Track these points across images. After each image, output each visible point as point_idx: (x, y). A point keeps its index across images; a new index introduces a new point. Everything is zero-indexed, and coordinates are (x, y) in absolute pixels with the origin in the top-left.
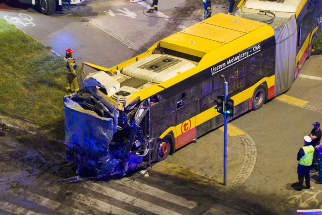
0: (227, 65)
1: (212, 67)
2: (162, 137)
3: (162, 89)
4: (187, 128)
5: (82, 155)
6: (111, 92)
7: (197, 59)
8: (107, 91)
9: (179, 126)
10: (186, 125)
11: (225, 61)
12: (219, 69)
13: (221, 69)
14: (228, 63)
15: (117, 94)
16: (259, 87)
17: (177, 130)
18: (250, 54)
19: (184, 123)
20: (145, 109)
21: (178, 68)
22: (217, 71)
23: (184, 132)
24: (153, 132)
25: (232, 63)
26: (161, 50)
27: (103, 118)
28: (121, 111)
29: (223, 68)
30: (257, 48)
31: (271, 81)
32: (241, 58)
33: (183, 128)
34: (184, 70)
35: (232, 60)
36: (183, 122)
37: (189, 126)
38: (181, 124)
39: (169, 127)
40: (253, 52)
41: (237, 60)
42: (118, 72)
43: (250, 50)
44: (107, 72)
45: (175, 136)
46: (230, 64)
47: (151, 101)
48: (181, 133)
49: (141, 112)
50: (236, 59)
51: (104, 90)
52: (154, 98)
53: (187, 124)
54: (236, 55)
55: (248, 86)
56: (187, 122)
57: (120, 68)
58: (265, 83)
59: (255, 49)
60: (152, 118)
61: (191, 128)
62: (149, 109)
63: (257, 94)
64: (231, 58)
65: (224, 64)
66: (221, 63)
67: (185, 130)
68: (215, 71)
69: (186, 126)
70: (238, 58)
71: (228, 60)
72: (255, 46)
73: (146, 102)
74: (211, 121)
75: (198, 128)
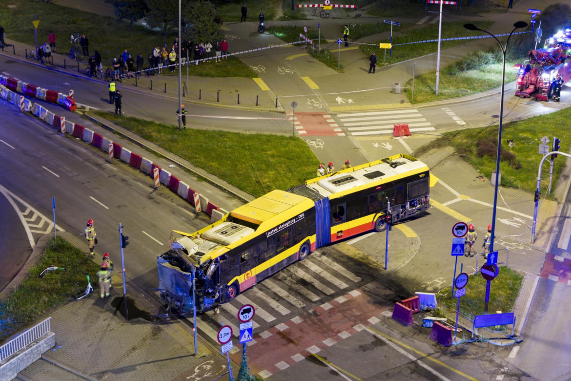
0: (278, 230)
1: (267, 232)
2: (229, 284)
3: (229, 250)
5: (172, 298)
6: (192, 252)
7: (255, 226)
8: (189, 252)
9: (243, 276)
10: (247, 274)
11: (277, 227)
12: (273, 233)
14: (279, 228)
15: (196, 254)
16: (304, 243)
17: (241, 279)
18: (296, 220)
19: (246, 273)
20: (215, 265)
21: (242, 233)
23: (246, 279)
24: (222, 281)
25: (283, 228)
26: (231, 218)
27: (184, 273)
28: (197, 268)
29: (275, 232)
30: (301, 216)
31: (313, 239)
32: (290, 224)
33: (246, 277)
34: (247, 235)
35: (283, 226)
36: (245, 272)
37: (250, 275)
38: (244, 274)
39: (234, 276)
40: (298, 219)
42: (199, 236)
43: (296, 217)
44: (189, 237)
45: (240, 283)
46: (281, 229)
47: (221, 259)
48: (244, 281)
49: (213, 267)
50: (285, 225)
51: (186, 251)
52: (223, 257)
54: (286, 222)
55: (295, 243)
56: (249, 272)
57: (200, 233)
58: (308, 240)
60: (222, 271)
61: (252, 276)
62: (218, 265)
63: (303, 249)
64: (282, 224)
65: (276, 229)
66: (274, 228)
67: (247, 278)
68: (270, 235)
69: (248, 276)
70: (287, 224)
71: (279, 226)
72: (300, 214)
73: (216, 261)
74: (267, 270)
75: (257, 276)
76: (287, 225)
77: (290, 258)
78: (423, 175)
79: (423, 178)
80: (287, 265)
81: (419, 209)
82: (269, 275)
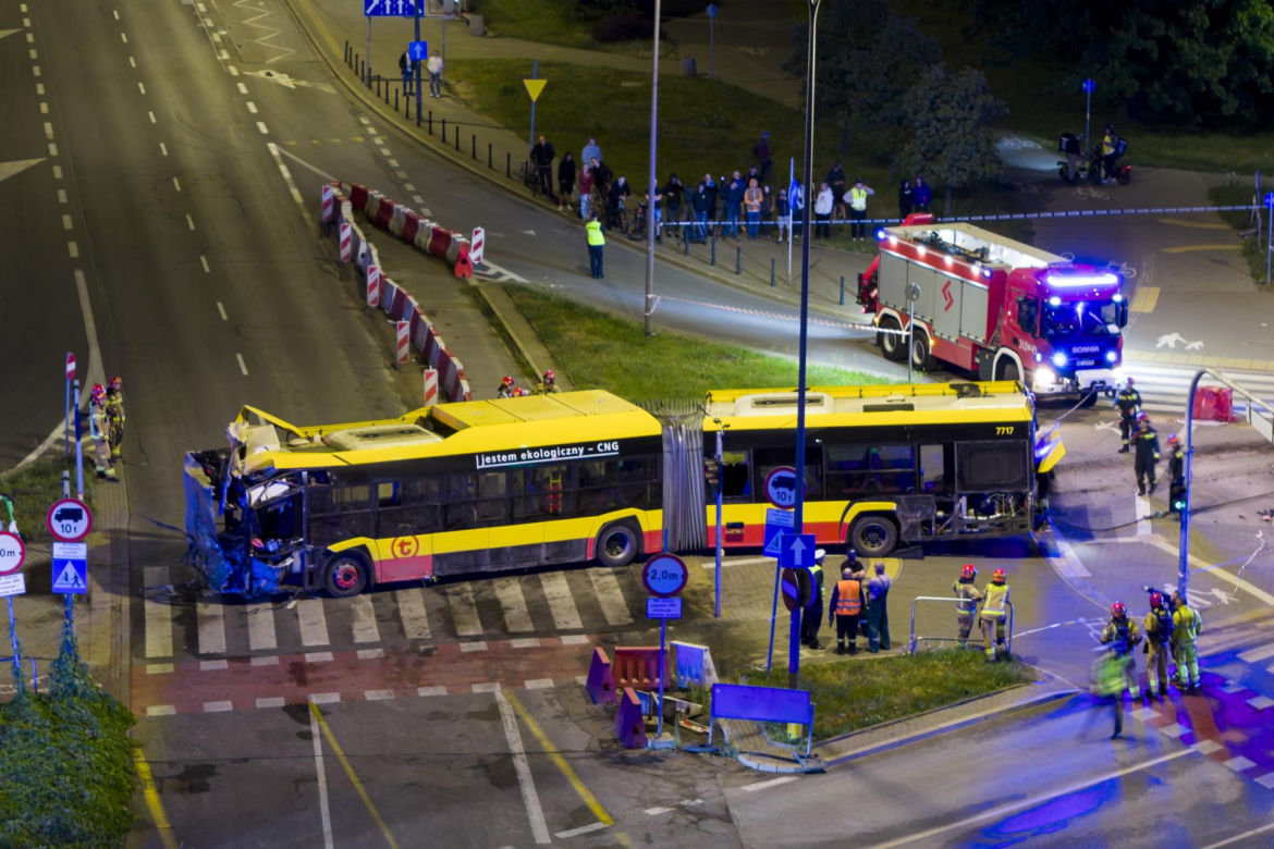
0: (519, 460)
1: (480, 454)
2: (336, 548)
3: (343, 464)
4: (409, 551)
7: (446, 431)
9: (387, 542)
10: (404, 543)
11: (518, 452)
12: (497, 462)
13: (503, 462)
14: (523, 456)
16: (619, 523)
17: (381, 549)
18: (585, 452)
19: (400, 539)
20: (291, 487)
22: (491, 463)
23: (399, 555)
24: (314, 535)
25: (534, 459)
29: (508, 461)
30: (607, 447)
31: (651, 520)
32: (561, 456)
33: (397, 550)
35: (536, 455)
36: (396, 535)
37: (413, 547)
38: (391, 540)
39: (354, 534)
40: (596, 451)
41: (550, 457)
43: (594, 444)
45: (375, 558)
46: (527, 459)
47: (313, 478)
48: (391, 557)
49: (278, 490)
50: (547, 454)
52: (321, 475)
53: (409, 544)
54: (549, 448)
56: (408, 539)
58: (635, 518)
59: (602, 447)
60: (313, 510)
61: (420, 554)
62: (303, 488)
64: (533, 450)
65: (513, 457)
66: (507, 452)
67: (403, 552)
68: (486, 464)
69: (406, 548)
70: (555, 453)
71: (525, 450)
72: (603, 442)
73: (293, 476)
74: (476, 554)
75: (438, 558)
76: (554, 456)
77: (561, 547)
78: (1010, 430)
79: (1006, 436)
80: (553, 562)
81: (1000, 524)
82: (483, 569)
